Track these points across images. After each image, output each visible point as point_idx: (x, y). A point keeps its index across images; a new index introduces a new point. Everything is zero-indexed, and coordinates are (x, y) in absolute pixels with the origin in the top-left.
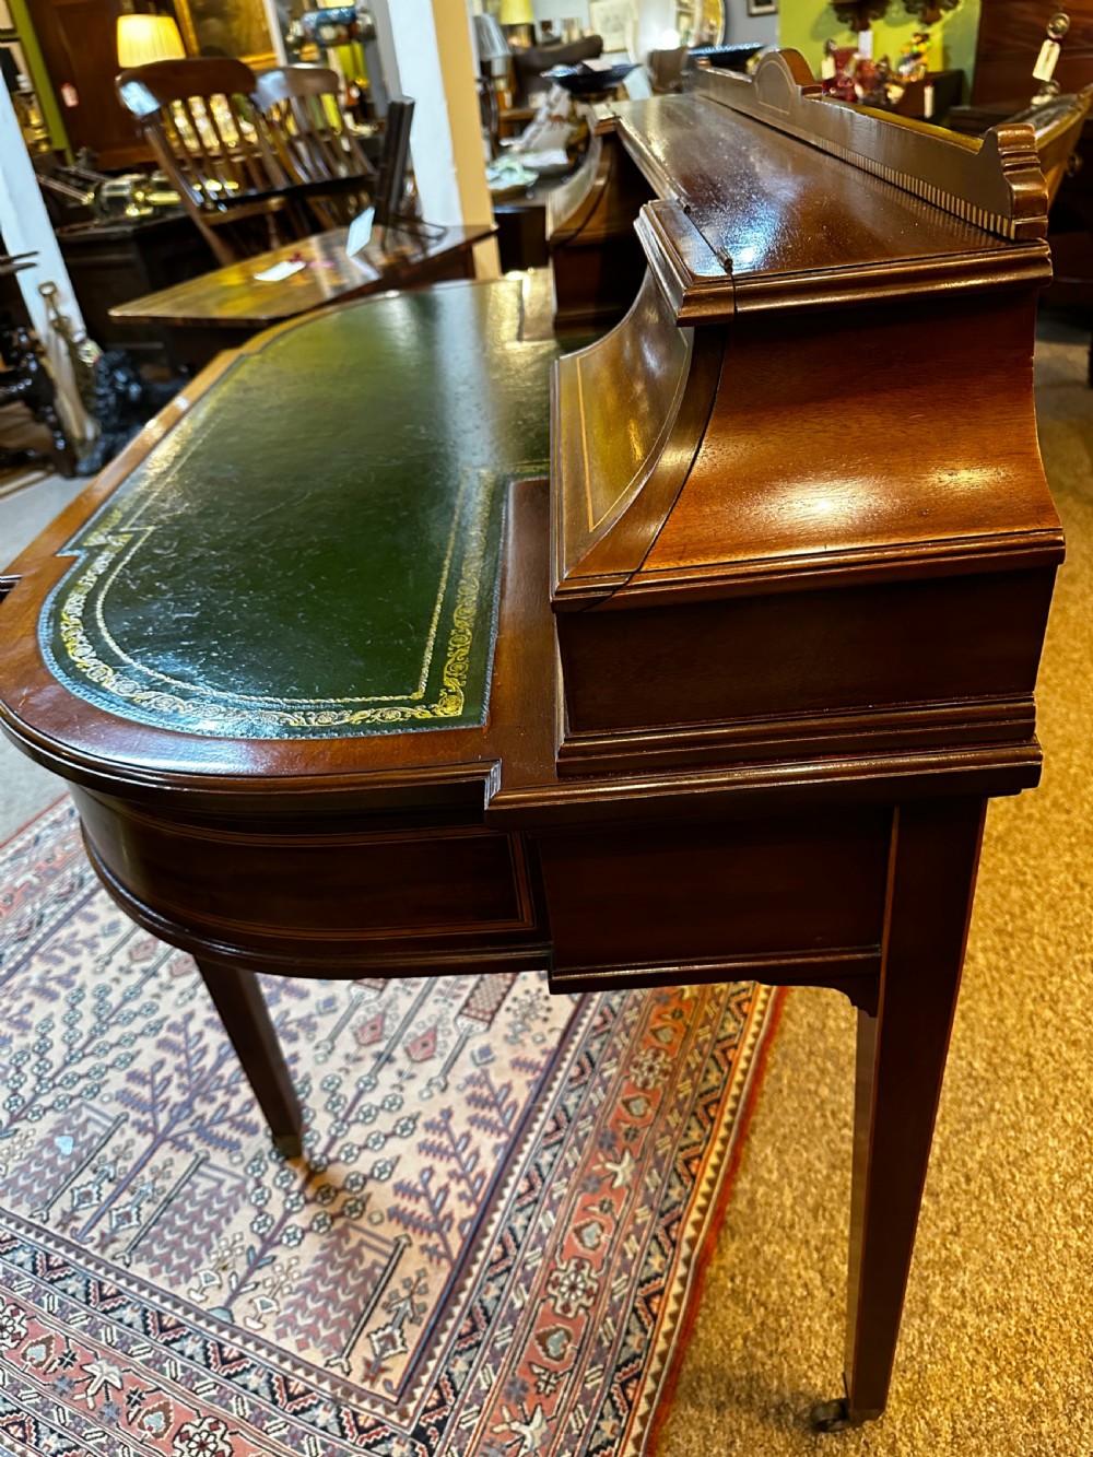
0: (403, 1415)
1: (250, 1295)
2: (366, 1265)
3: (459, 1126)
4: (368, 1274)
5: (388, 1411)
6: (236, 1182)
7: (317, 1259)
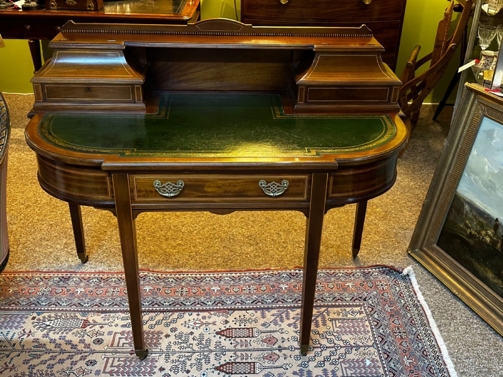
0: (364, 304)
1: (366, 343)
2: (341, 324)
3: (292, 321)
4: (342, 323)
5: (365, 307)
6: (342, 364)
7: (347, 335)
